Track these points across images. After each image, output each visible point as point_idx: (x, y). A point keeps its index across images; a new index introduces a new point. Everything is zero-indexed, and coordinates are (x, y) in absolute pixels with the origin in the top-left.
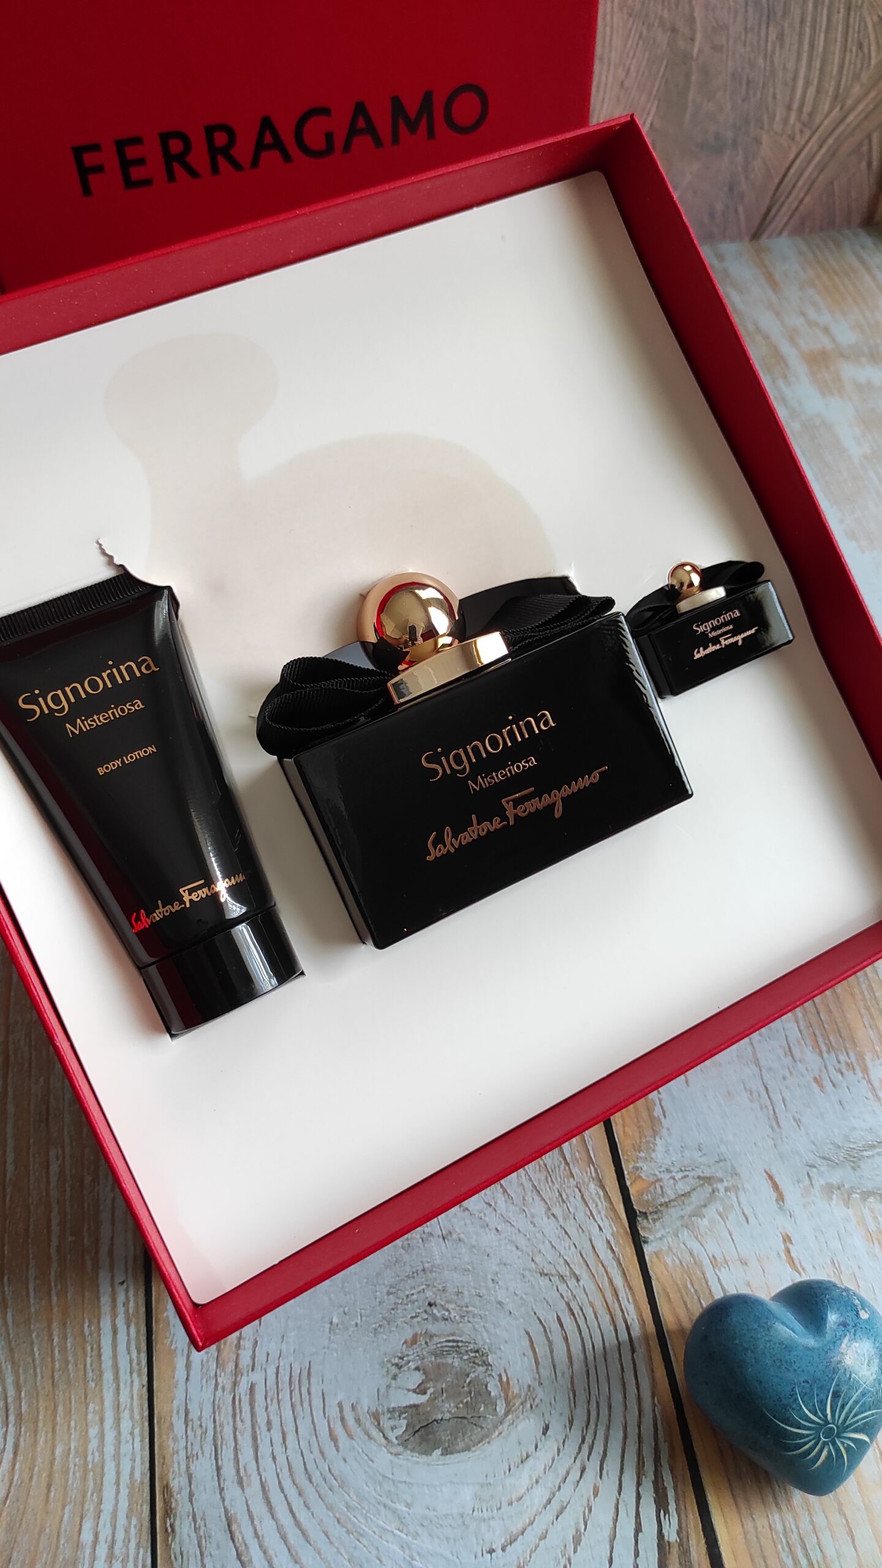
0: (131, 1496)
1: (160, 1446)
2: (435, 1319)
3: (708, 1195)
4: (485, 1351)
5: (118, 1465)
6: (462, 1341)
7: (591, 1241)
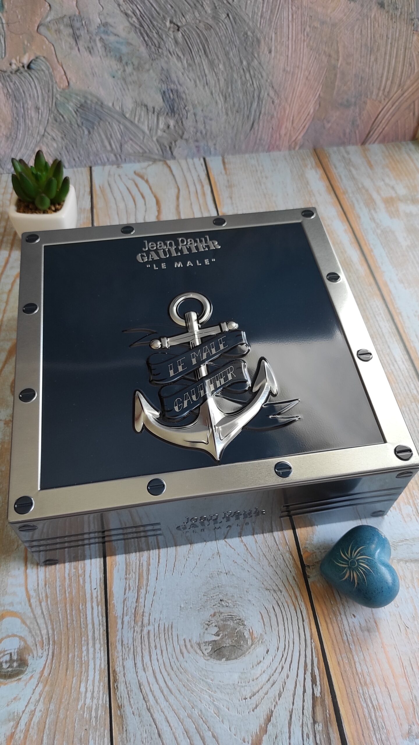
0: (100, 674)
1: (112, 656)
2: (223, 606)
4: (243, 620)
5: (95, 662)
6: (234, 615)
7: (286, 576)
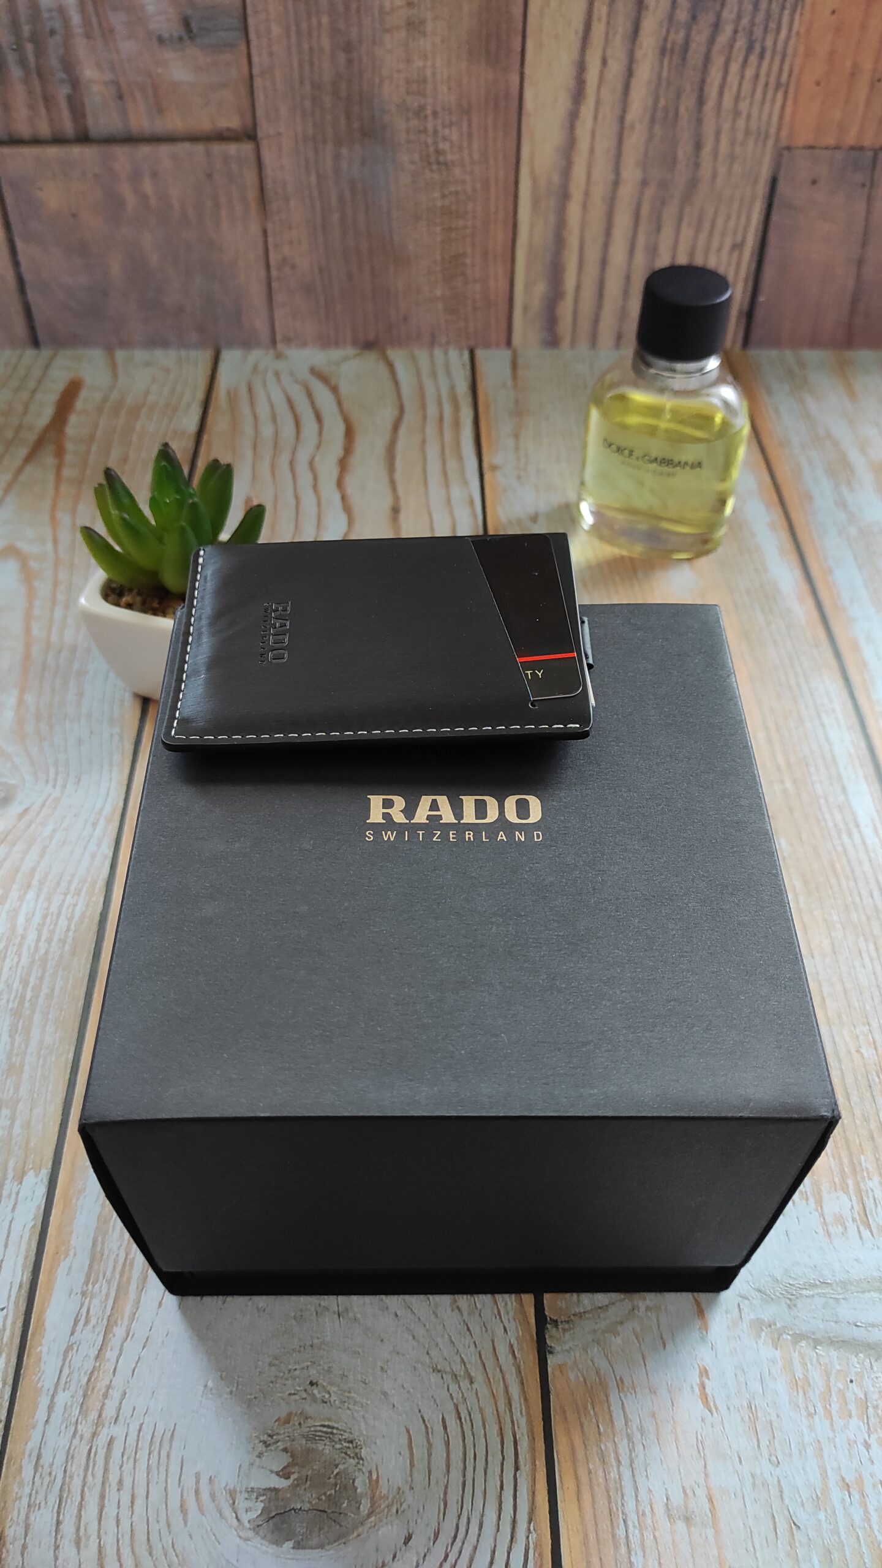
1: (4, 1489)
2: (314, 1399)
3: (627, 1312)
4: (359, 1443)
6: (337, 1429)
